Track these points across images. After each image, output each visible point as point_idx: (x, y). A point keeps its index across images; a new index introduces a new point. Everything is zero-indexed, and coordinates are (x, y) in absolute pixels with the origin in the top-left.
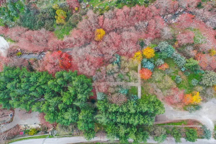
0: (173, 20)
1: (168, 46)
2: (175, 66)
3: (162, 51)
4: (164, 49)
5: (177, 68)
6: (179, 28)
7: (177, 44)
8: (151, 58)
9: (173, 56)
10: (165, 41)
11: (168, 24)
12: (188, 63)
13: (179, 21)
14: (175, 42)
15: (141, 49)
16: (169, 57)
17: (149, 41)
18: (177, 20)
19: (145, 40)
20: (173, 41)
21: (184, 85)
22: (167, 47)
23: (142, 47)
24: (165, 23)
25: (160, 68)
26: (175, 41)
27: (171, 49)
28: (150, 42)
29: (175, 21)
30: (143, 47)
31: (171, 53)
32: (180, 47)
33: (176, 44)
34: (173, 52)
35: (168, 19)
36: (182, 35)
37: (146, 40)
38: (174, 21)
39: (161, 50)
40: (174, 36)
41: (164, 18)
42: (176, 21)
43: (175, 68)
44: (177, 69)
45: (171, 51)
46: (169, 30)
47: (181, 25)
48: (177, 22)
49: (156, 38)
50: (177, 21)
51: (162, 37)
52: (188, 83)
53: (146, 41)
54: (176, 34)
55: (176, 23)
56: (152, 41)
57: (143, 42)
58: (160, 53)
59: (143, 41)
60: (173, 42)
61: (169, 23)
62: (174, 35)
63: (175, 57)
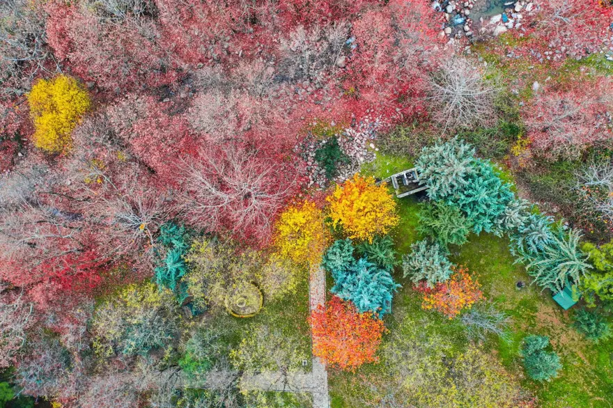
0: (497, 18)
1: (470, 170)
2: (516, 278)
3: (440, 197)
4: (452, 186)
5: (529, 291)
6: (534, 59)
7: (528, 153)
8: (379, 237)
9: (503, 225)
10: (454, 140)
11: (471, 43)
12: (603, 273)
13: (530, 24)
14: (515, 139)
15: (325, 184)
16: (483, 232)
17: (368, 141)
18: (520, 16)
19: (346, 136)
20: (498, 137)
21: (575, 385)
22: (466, 178)
23: (332, 174)
24: (453, 35)
25: (429, 303)
26: (512, 133)
27: (491, 185)
28: (372, 146)
29: (510, 24)
30: (335, 175)
31: (490, 211)
32: (539, 165)
33: (516, 150)
34: (506, 203)
35: (467, 12)
36: (554, 100)
37: (349, 131)
38: (503, 21)
39: (432, 192)
40: (505, 107)
41: (450, 9)
42: (515, 24)
43: (519, 285)
44: (528, 294)
45: (495, 200)
46: (476, 75)
47: (542, 45)
48: (520, 30)
49: (408, 120)
50: (518, 25)
51: (439, 117)
52: (596, 372)
53: (351, 139)
54: (515, 95)
55: (513, 32)
56: (381, 137)
57: (333, 146)
58: (430, 207)
59: (335, 138)
60: (501, 143)
61: (475, 39)
62: (508, 100)
63: (516, 231)
